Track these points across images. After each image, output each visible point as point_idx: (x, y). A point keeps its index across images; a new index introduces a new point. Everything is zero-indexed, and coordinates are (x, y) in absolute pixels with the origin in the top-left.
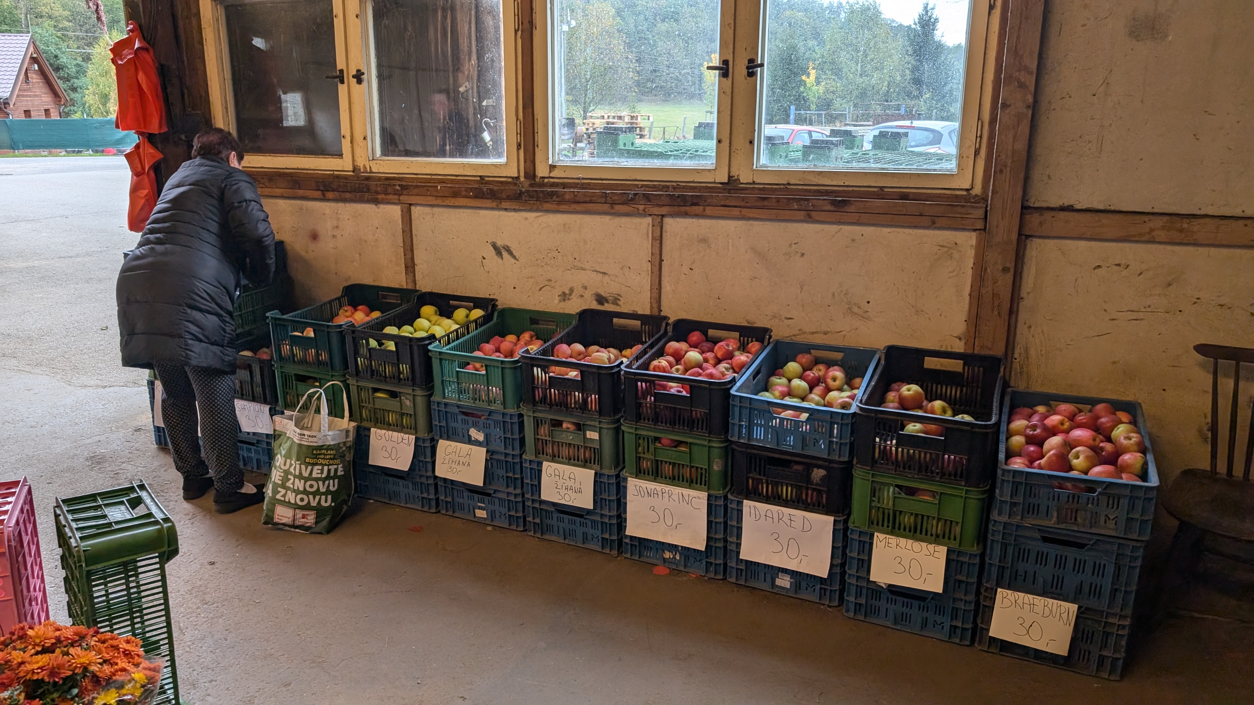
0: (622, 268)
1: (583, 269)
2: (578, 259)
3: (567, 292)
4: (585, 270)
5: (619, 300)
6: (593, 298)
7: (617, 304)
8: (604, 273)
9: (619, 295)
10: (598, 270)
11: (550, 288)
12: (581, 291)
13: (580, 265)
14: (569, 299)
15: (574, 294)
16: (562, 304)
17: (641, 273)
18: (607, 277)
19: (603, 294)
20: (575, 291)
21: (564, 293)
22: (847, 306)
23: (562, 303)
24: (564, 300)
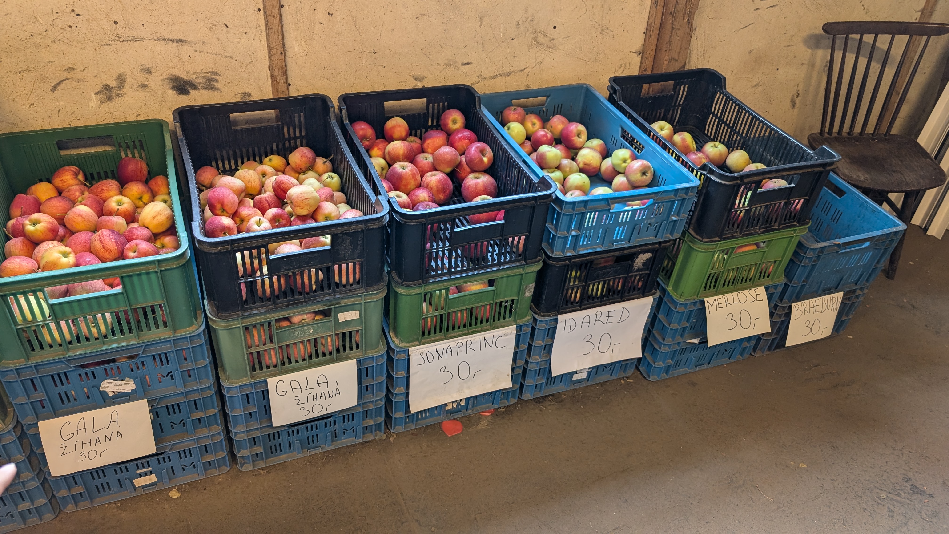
0: (211, 28)
1: (136, 40)
2: (121, 22)
3: (113, 84)
4: (141, 40)
5: (216, 81)
6: (168, 86)
7: (213, 88)
8: (180, 41)
9: (213, 73)
10: (167, 36)
11: (75, 84)
12: (142, 78)
13: (127, 33)
14: (118, 95)
15: (127, 86)
16: (108, 107)
17: (248, 30)
18: (186, 47)
19: (184, 76)
20: (129, 79)
21: (107, 88)
22: (532, 36)
23: (107, 104)
24: (110, 99)
